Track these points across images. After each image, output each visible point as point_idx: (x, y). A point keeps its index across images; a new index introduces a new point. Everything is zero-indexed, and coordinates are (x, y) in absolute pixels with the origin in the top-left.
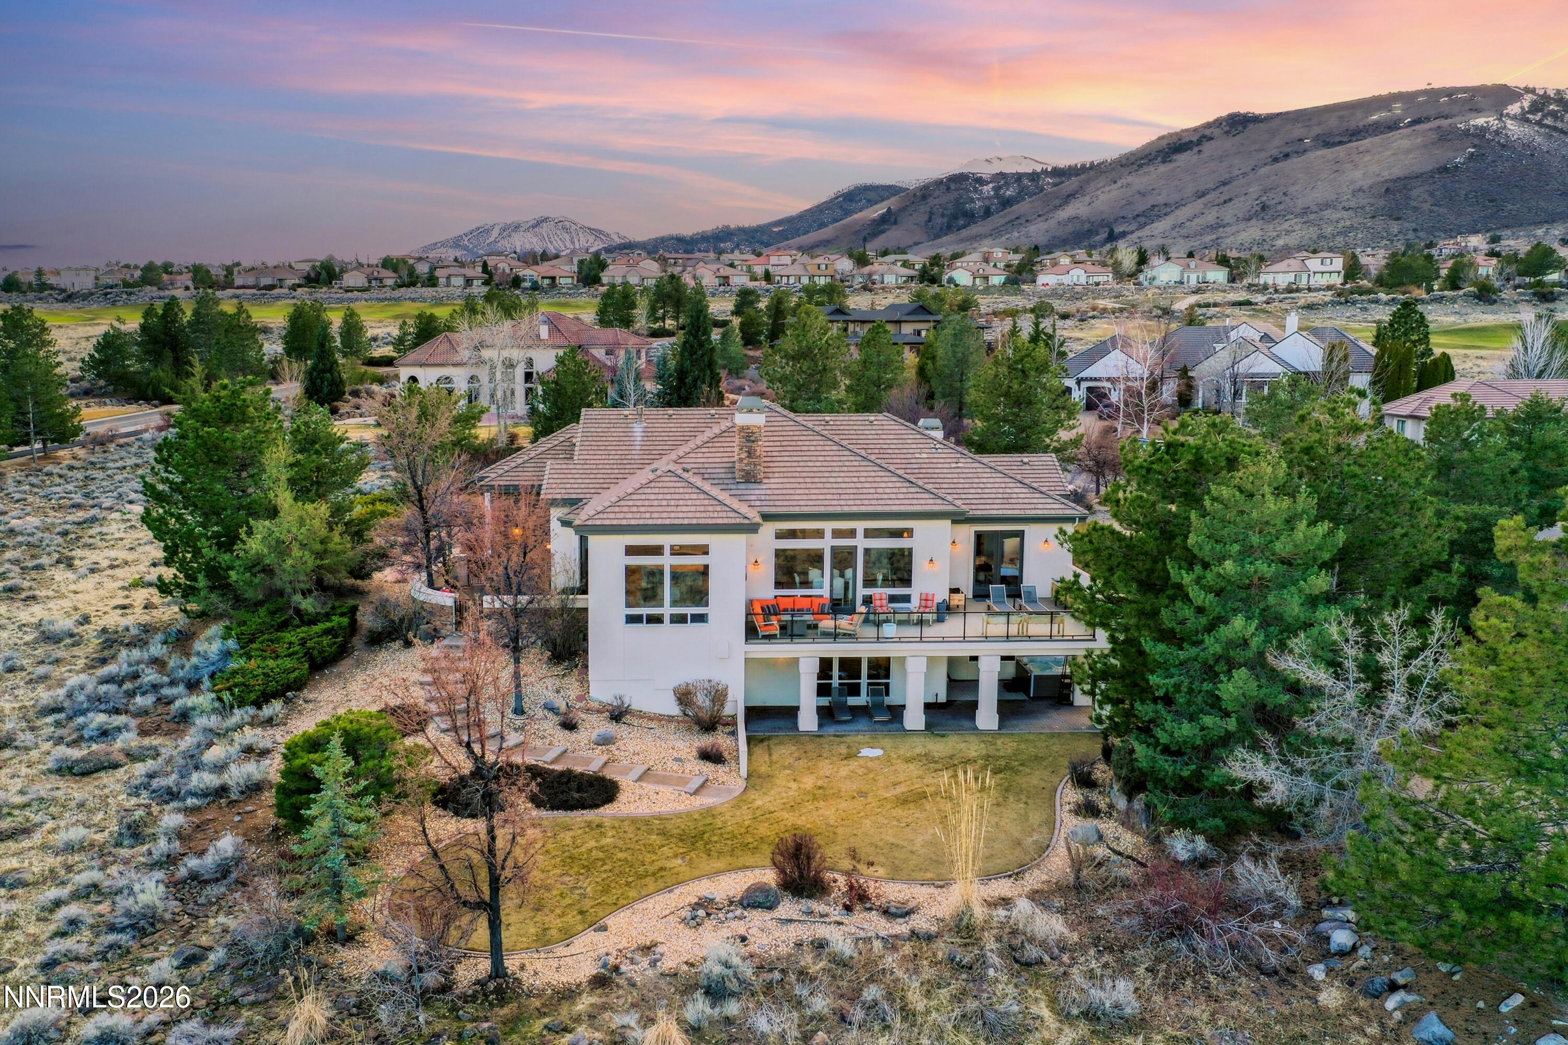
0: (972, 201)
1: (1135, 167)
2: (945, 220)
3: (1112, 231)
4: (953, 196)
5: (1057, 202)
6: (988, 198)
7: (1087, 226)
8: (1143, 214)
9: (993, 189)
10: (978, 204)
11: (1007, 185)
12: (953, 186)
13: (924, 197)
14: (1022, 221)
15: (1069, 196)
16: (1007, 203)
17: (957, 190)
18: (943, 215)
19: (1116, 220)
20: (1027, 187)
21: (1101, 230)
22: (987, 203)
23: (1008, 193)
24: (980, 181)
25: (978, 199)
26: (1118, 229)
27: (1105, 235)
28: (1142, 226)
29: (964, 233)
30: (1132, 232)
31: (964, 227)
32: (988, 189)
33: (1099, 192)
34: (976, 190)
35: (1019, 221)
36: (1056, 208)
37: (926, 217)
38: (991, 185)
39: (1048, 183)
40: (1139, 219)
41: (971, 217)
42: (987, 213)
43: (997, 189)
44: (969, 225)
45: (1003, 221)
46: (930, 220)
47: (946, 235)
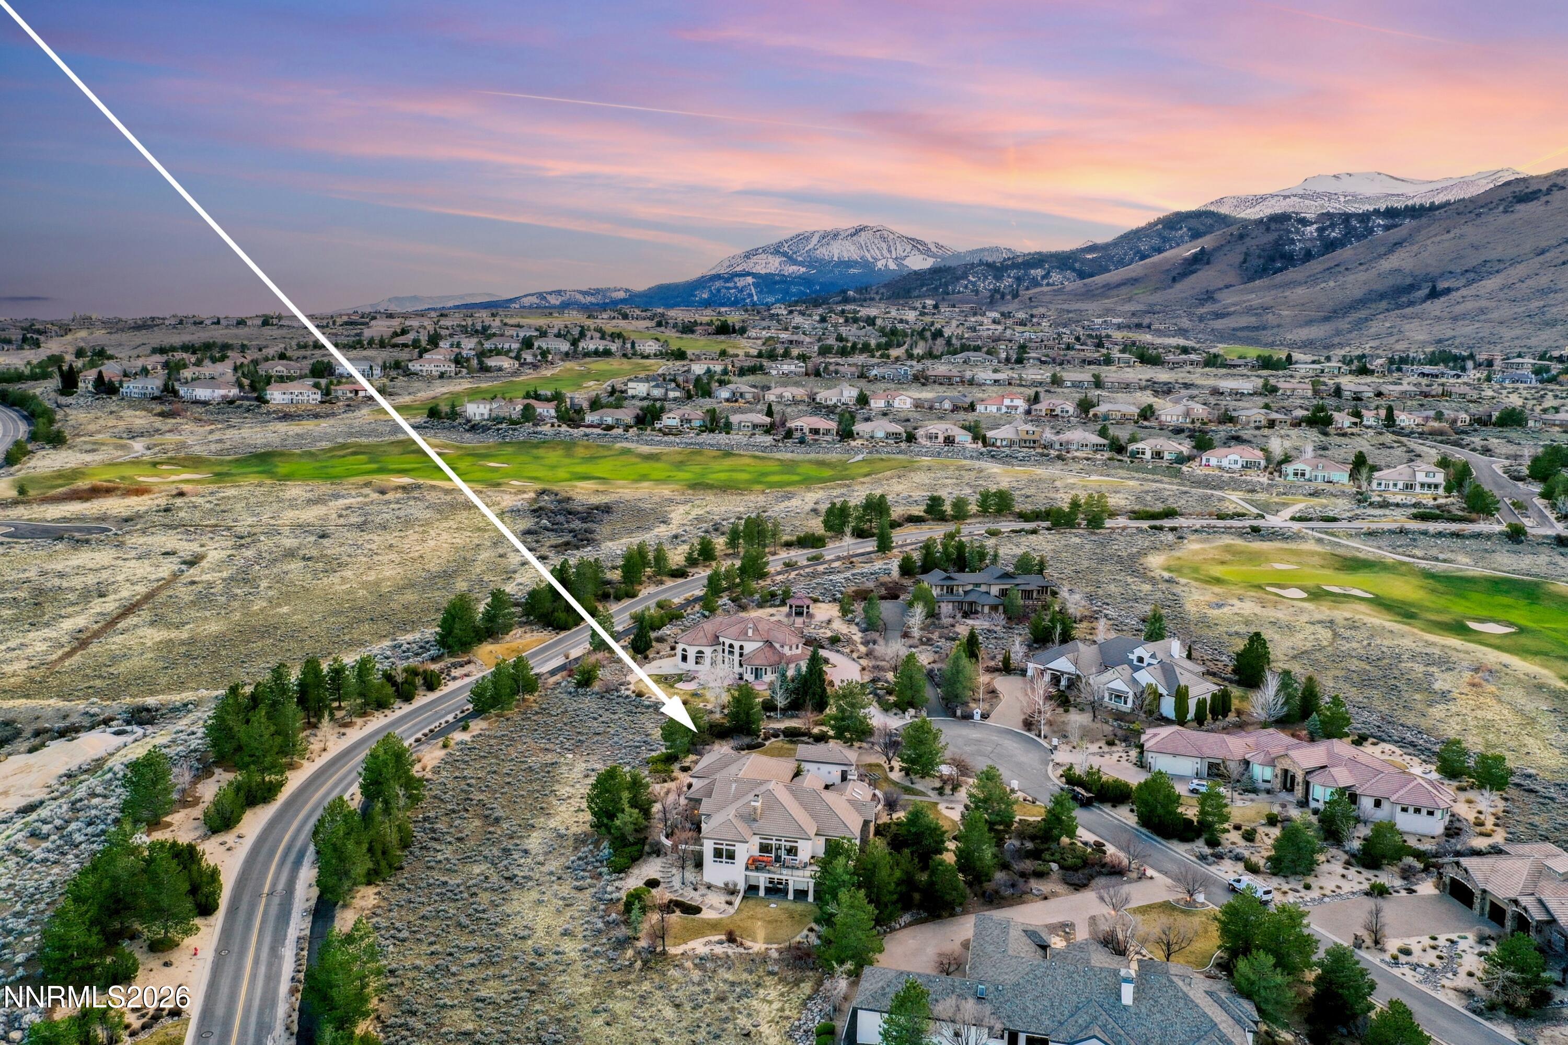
0: (1293, 242)
1: (1473, 215)
2: (1262, 261)
3: (1434, 287)
4: (1272, 237)
5: (1382, 250)
6: (1310, 240)
7: (1409, 281)
8: (1474, 270)
9: (1318, 230)
10: (1299, 245)
11: (1333, 226)
12: (1273, 226)
13: (1241, 237)
14: (1342, 269)
15: (1395, 244)
16: (1331, 246)
17: (1276, 230)
18: (1259, 257)
19: (1442, 275)
20: (1355, 228)
21: (1425, 285)
22: (1309, 245)
23: (1333, 234)
24: (1304, 222)
25: (1299, 241)
26: (1442, 285)
27: (1427, 291)
28: (1469, 283)
29: (1279, 278)
30: (1458, 289)
31: (1280, 270)
32: (1311, 230)
33: (1429, 242)
34: (1297, 231)
35: (1338, 269)
36: (1380, 256)
37: (1241, 258)
38: (1315, 226)
39: (1379, 225)
40: (1468, 275)
41: (1289, 260)
42: (1308, 256)
43: (1321, 230)
44: (1286, 268)
45: (1320, 268)
46: (1245, 261)
47: (1261, 278)
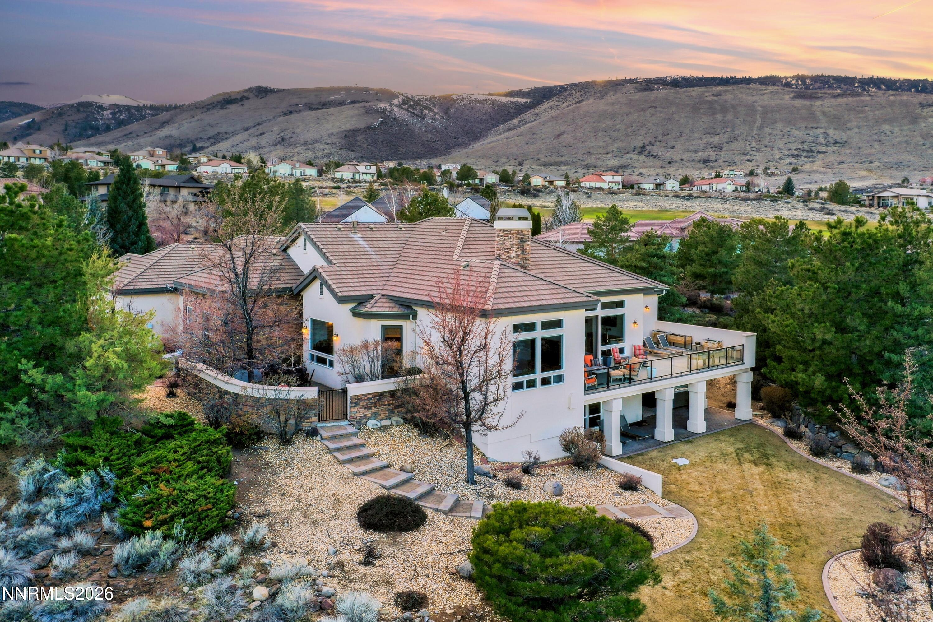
0: (96, 120)
1: (205, 109)
2: (78, 130)
3: (195, 145)
4: (82, 115)
5: (156, 126)
6: (108, 119)
7: (178, 142)
8: (213, 137)
9: (111, 113)
10: (101, 122)
11: (120, 112)
12: (81, 109)
13: (60, 114)
14: (134, 135)
15: (164, 123)
16: (121, 124)
17: (84, 112)
18: (75, 127)
19: (196, 140)
20: (134, 114)
21: (187, 145)
22: (107, 122)
23: (121, 117)
24: (101, 108)
25: (101, 119)
26: (199, 145)
27: (191, 148)
28: (213, 144)
29: (93, 140)
30: (207, 147)
31: (92, 136)
32: (107, 114)
33: (184, 122)
34: (99, 113)
35: (131, 135)
36: (156, 129)
37: (63, 127)
38: (109, 111)
39: (149, 114)
40: (211, 140)
41: (97, 130)
42: (108, 129)
43: (113, 114)
44: (95, 135)
45: (120, 134)
46: (66, 130)
47: (79, 140)
